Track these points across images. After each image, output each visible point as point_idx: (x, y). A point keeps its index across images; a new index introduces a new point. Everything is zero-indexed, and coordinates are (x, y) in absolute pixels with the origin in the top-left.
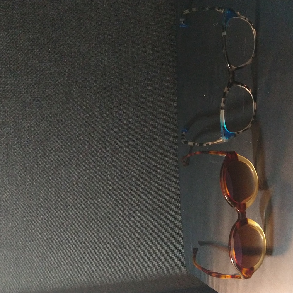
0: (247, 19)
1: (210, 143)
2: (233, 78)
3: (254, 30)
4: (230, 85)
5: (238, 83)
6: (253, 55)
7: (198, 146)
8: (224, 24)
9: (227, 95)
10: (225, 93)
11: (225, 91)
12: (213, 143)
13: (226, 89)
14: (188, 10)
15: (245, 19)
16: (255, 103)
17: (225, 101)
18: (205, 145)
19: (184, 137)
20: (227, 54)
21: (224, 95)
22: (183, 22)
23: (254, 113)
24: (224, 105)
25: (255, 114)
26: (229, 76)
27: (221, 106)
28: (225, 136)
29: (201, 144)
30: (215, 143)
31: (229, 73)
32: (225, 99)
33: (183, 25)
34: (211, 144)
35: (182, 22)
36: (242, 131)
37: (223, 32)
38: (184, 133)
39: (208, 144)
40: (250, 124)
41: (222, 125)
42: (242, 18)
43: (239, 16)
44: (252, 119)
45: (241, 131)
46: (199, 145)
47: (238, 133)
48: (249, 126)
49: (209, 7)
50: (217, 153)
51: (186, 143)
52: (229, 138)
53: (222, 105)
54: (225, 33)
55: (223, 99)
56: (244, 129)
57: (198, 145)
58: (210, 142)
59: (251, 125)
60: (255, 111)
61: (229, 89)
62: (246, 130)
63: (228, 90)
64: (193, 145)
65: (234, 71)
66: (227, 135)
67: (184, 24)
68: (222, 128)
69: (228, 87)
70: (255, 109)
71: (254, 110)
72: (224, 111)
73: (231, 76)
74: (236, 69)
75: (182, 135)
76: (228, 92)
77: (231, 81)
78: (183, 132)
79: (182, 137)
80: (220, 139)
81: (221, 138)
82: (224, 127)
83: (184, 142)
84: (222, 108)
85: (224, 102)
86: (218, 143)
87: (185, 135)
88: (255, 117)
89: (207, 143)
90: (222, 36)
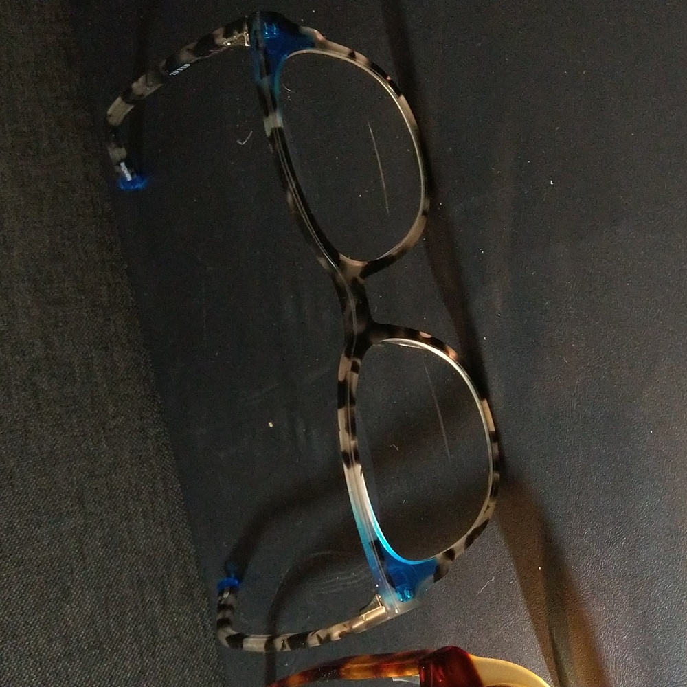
0: (357, 54)
1: (336, 632)
2: (363, 309)
3: (401, 103)
4: (358, 347)
5: (392, 331)
6: (423, 203)
7: (288, 648)
8: (265, 81)
9: (354, 390)
10: (343, 386)
11: (341, 378)
12: (346, 629)
13: (345, 365)
14: (119, 100)
15: (352, 56)
16: (485, 402)
17: (353, 420)
18: (313, 641)
19: (228, 614)
20: (308, 210)
21: (343, 394)
22: (123, 164)
23: (491, 450)
24: (353, 443)
25: (496, 451)
26: (344, 306)
27: (342, 449)
28: (393, 586)
29: (298, 641)
30: (355, 626)
31: (341, 292)
32: (352, 413)
33: (129, 178)
34: (340, 635)
35: (119, 165)
36: (463, 540)
37: (267, 115)
38: (226, 595)
39: (328, 637)
40: (487, 501)
41: (366, 540)
42: (339, 52)
43: (323, 46)
44: (493, 476)
45: (458, 545)
46: (292, 647)
47: (450, 555)
48: (487, 510)
49: (192, 46)
50: (376, 670)
51: (237, 640)
52: (413, 591)
53: (346, 442)
54: (275, 121)
55: (341, 414)
56: (469, 532)
57: (284, 646)
58: (333, 628)
59: (492, 505)
60: (495, 437)
61: (359, 362)
62: (477, 532)
63: (355, 368)
64: (266, 647)
65: (361, 281)
66: (400, 580)
67: (132, 175)
68: (371, 554)
69: (348, 356)
70: (493, 429)
71: (491, 434)
72: (359, 468)
73: (352, 304)
74: (366, 272)
75: (223, 607)
76: (355, 376)
77: (357, 328)
78: (221, 594)
79: (220, 616)
80: (376, 605)
81: (378, 597)
82: (377, 543)
83: (230, 639)
84: (348, 459)
85: (352, 428)
86: (368, 624)
87: (230, 602)
88: (500, 463)
89: (322, 633)
90: (268, 133)
